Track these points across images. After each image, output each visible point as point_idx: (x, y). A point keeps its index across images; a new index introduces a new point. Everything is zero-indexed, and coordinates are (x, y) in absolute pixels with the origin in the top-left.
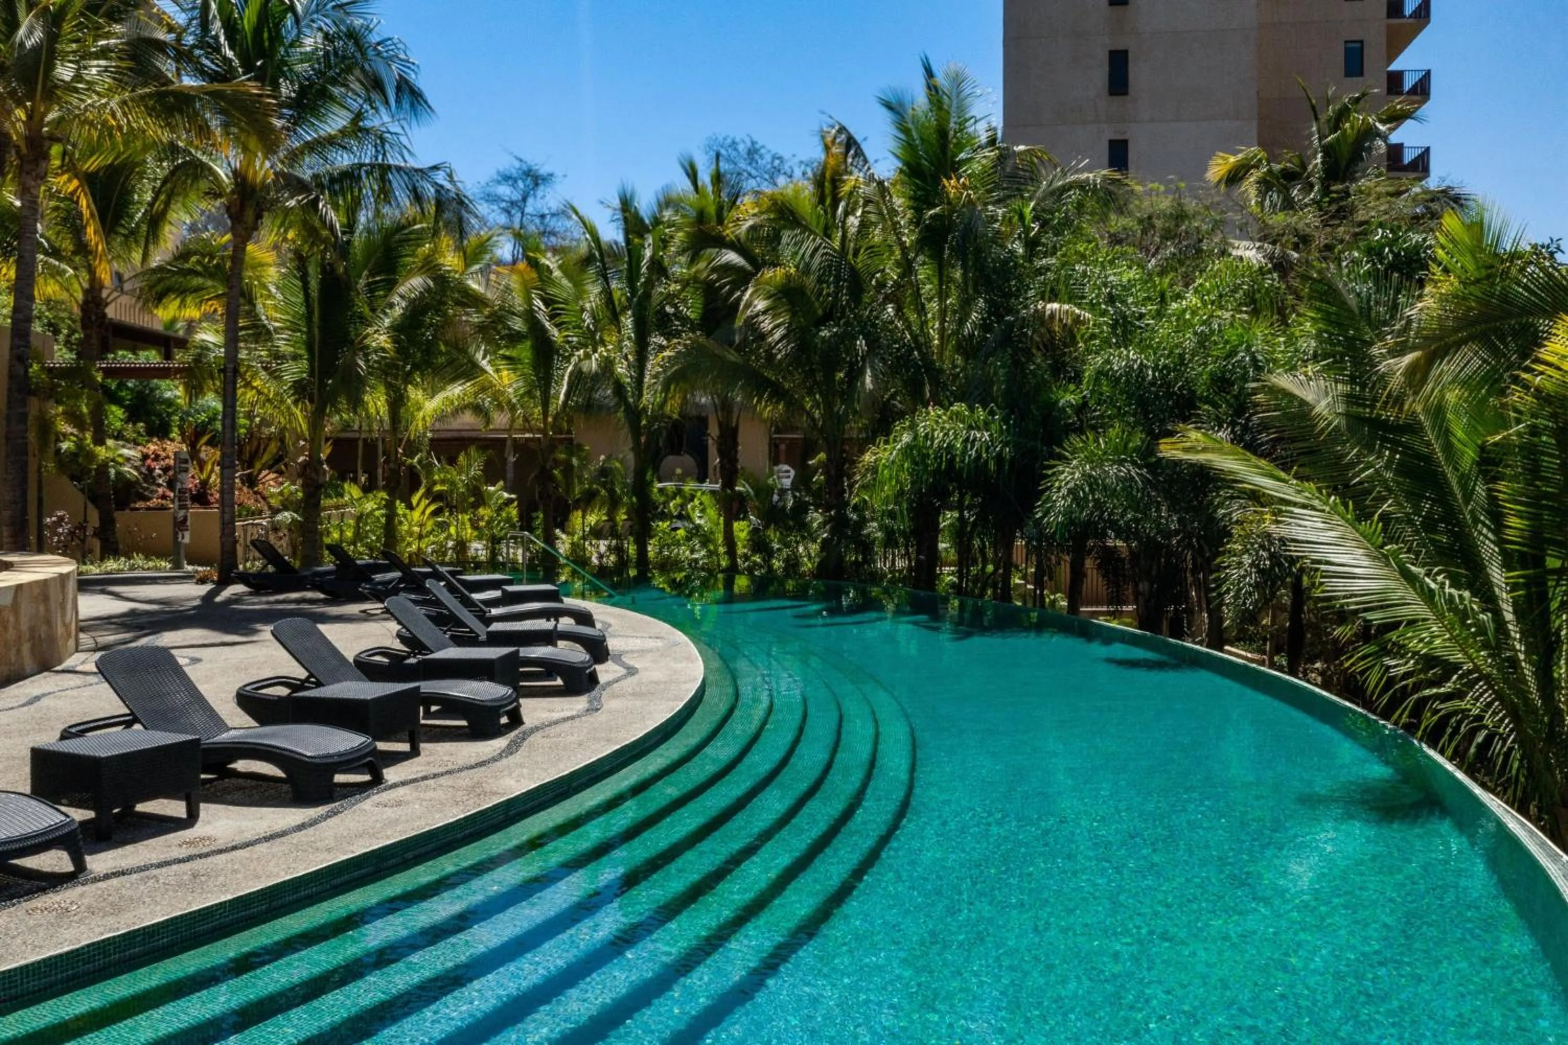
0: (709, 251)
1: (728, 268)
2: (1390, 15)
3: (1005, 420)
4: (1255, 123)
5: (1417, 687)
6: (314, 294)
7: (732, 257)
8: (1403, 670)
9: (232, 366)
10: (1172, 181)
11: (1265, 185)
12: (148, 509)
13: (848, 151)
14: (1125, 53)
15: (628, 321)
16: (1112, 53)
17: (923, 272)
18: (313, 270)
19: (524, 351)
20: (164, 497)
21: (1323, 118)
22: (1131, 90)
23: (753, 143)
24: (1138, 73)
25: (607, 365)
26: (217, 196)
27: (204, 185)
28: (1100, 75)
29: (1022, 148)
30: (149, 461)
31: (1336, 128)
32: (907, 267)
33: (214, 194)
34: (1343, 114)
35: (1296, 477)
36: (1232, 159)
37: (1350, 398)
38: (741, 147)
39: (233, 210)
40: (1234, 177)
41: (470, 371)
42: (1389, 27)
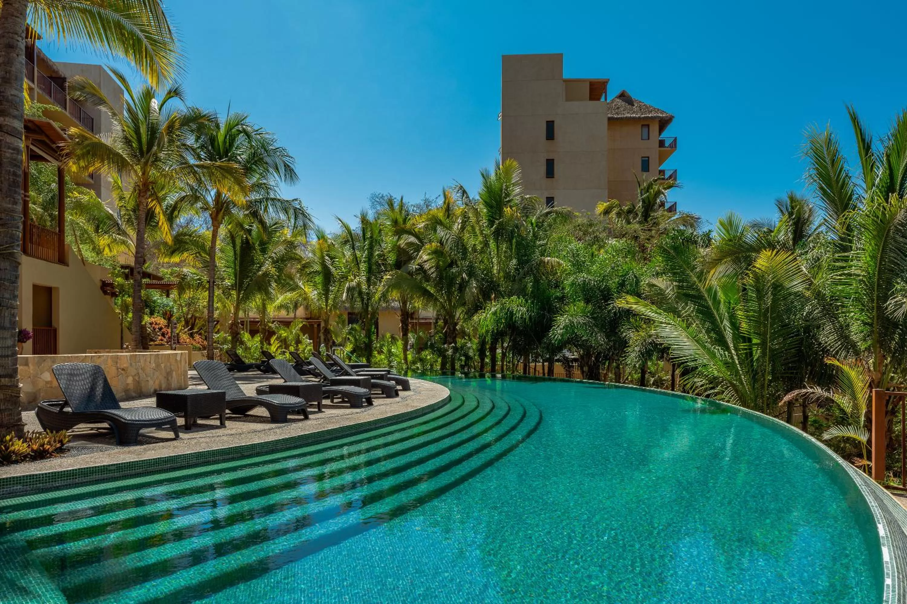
0: (405, 235)
1: (411, 244)
2: (660, 146)
3: (532, 303)
4: (607, 191)
5: (706, 390)
6: (238, 252)
7: (412, 239)
8: (701, 383)
9: (212, 280)
10: (584, 212)
11: (619, 215)
12: (156, 345)
13: (463, 195)
14: (553, 160)
15: (363, 266)
16: (547, 160)
17: (492, 244)
18: (238, 242)
19: (319, 279)
20: (162, 340)
21: (642, 187)
22: (555, 176)
23: (391, 197)
24: (558, 169)
25: (359, 284)
26: (206, 209)
27: (199, 205)
28: (543, 169)
29: (528, 196)
30: (153, 325)
31: (648, 191)
32: (486, 244)
33: (205, 209)
34: (650, 186)
35: (665, 311)
36: (605, 204)
37: (679, 287)
38: (386, 198)
39: (213, 216)
40: (607, 212)
41: (295, 288)
42: (660, 151)
